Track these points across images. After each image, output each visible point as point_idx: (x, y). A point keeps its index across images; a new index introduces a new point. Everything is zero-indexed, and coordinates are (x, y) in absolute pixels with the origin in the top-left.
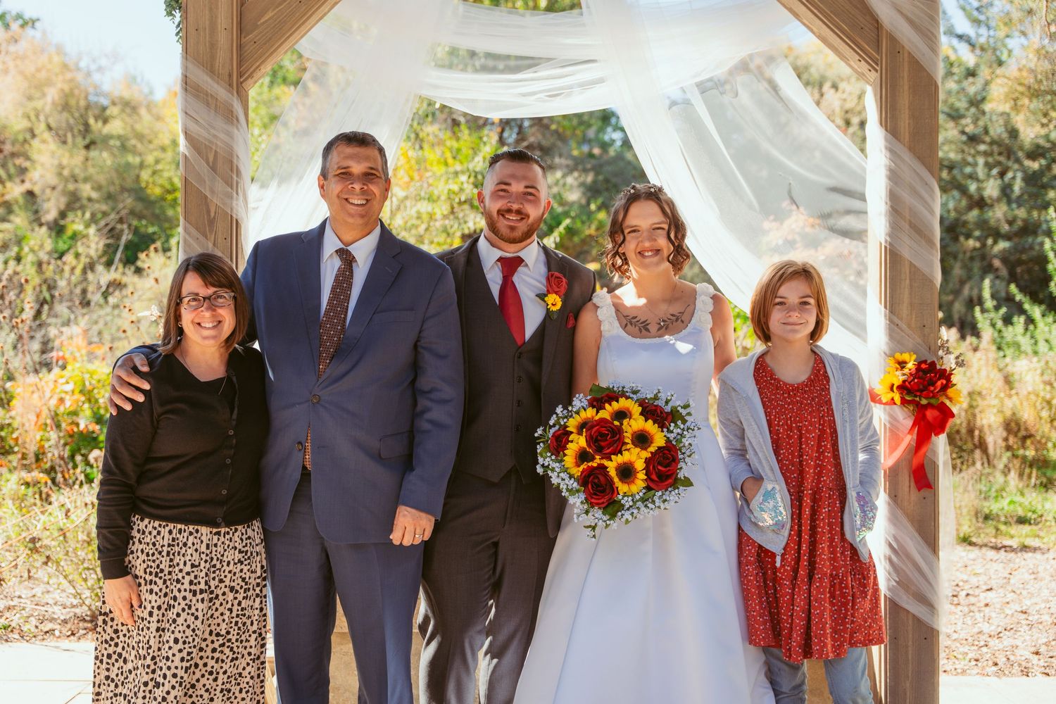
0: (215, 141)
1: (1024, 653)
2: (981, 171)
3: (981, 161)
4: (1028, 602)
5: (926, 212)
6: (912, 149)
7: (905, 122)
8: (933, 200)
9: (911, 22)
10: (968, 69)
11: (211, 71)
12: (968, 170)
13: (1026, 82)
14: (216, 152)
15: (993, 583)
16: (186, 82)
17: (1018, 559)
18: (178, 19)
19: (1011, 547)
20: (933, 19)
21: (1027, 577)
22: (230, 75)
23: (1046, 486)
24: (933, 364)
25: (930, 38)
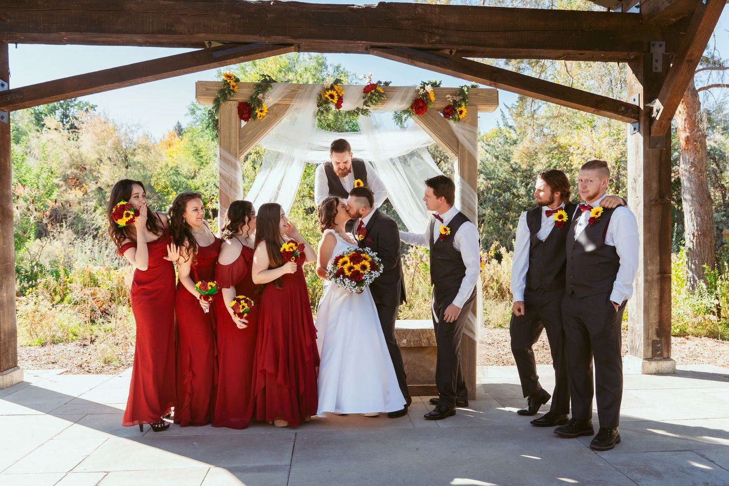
0: (231, 176)
2: (518, 184)
3: (518, 180)
5: (473, 204)
6: (469, 183)
7: (466, 174)
8: (475, 199)
9: (468, 140)
11: (230, 152)
13: (525, 152)
14: (231, 181)
16: (221, 155)
20: (475, 139)
22: (236, 154)
25: (474, 145)
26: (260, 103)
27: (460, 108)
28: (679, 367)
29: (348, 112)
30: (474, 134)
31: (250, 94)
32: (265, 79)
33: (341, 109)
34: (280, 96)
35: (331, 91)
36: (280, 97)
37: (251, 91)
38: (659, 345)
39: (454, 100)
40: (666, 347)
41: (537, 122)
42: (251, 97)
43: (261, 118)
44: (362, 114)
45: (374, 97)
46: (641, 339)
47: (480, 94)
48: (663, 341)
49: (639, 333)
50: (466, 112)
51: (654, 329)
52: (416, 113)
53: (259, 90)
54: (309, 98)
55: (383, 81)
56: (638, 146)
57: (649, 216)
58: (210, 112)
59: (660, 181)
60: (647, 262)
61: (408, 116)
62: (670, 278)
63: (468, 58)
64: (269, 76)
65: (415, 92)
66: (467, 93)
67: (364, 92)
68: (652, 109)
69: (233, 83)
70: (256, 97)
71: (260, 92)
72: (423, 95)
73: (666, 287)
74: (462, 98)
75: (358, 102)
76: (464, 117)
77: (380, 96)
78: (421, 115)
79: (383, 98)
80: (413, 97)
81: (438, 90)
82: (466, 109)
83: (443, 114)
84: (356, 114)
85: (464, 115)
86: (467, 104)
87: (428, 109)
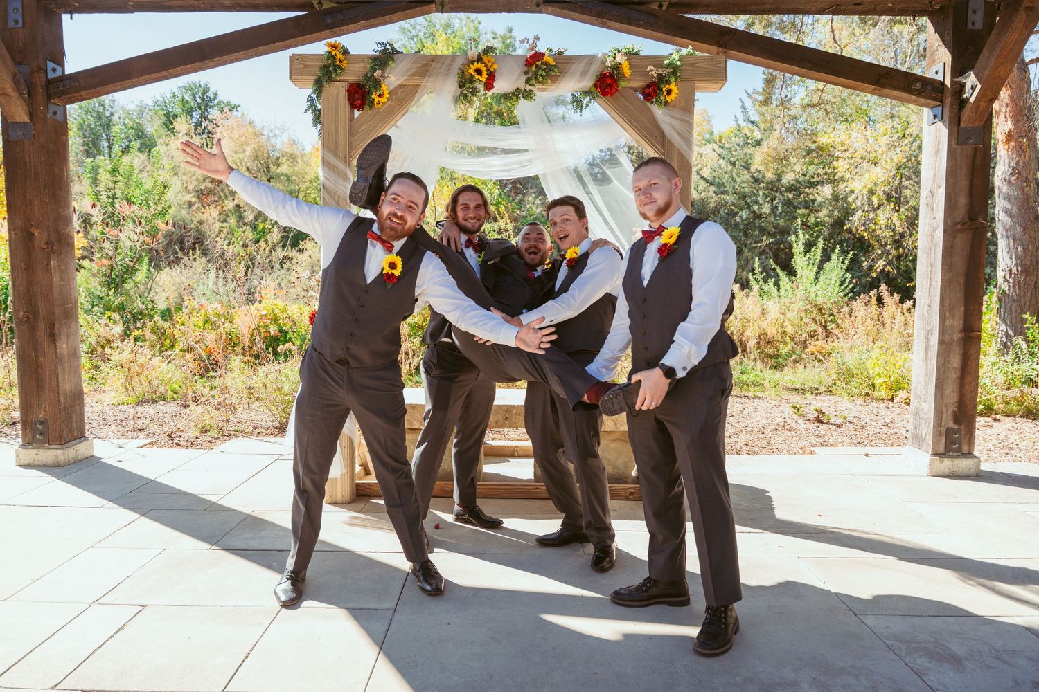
0: (338, 190)
1: (740, 444)
2: (760, 199)
3: (761, 193)
4: (749, 422)
9: (679, 134)
10: (757, 141)
11: (336, 155)
12: (754, 198)
13: (772, 154)
14: (339, 196)
15: (734, 413)
16: (324, 159)
17: (750, 402)
18: (319, 128)
19: (748, 396)
20: (690, 132)
21: (752, 410)
22: (345, 157)
23: (776, 367)
25: (688, 141)
26: (377, 84)
27: (667, 86)
28: (985, 467)
29: (504, 95)
30: (690, 125)
31: (364, 70)
32: (386, 49)
33: (492, 91)
34: (406, 73)
35: (479, 63)
36: (407, 75)
37: (365, 68)
38: (957, 435)
39: (659, 74)
40: (967, 439)
41: (790, 112)
42: (366, 76)
43: (380, 106)
44: (524, 98)
45: (540, 72)
46: (928, 426)
47: (700, 65)
48: (963, 431)
49: (926, 417)
50: (677, 91)
51: (950, 411)
52: (602, 95)
53: (376, 65)
54: (447, 74)
55: (555, 49)
56: (939, 142)
57: (952, 247)
58: (310, 99)
59: (971, 195)
60: (945, 314)
61: (591, 99)
62: (979, 338)
63: (686, 15)
64: (390, 45)
65: (602, 63)
66: (679, 63)
67: (526, 65)
68: (963, 86)
69: (339, 56)
70: (372, 75)
71: (377, 67)
72: (611, 67)
73: (973, 351)
74: (671, 70)
75: (517, 79)
76: (673, 99)
77: (550, 70)
78: (608, 97)
79: (554, 73)
80: (597, 73)
81: (635, 60)
82: (676, 88)
83: (643, 95)
84: (515, 98)
85: (673, 96)
86: (679, 80)
87: (620, 88)
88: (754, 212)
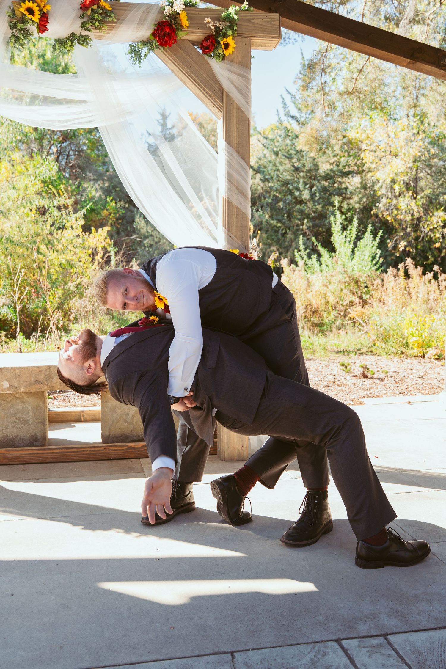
2: (301, 186)
5: (244, 183)
6: (238, 151)
7: (234, 138)
8: (247, 177)
9: (238, 89)
12: (295, 185)
20: (248, 88)
24: (247, 255)
25: (247, 97)
27: (225, 39)
29: (59, 39)
30: (247, 80)
33: (46, 34)
35: (29, 2)
39: (216, 27)
44: (79, 43)
45: (97, 17)
47: (255, 21)
50: (235, 46)
52: (160, 45)
61: (149, 49)
65: (159, 13)
66: (235, 17)
67: (81, 9)
72: (170, 15)
74: (228, 24)
75: (73, 24)
76: (231, 53)
77: (106, 15)
78: (168, 48)
79: (110, 19)
80: (156, 21)
81: (192, 12)
82: (234, 42)
83: (201, 48)
84: (69, 43)
85: (231, 50)
86: (236, 34)
87: (178, 38)
88: (296, 198)
